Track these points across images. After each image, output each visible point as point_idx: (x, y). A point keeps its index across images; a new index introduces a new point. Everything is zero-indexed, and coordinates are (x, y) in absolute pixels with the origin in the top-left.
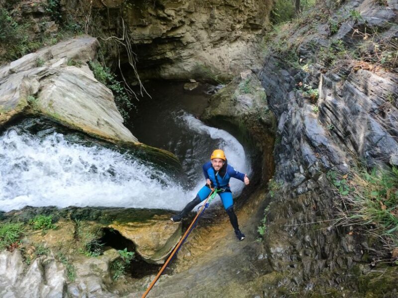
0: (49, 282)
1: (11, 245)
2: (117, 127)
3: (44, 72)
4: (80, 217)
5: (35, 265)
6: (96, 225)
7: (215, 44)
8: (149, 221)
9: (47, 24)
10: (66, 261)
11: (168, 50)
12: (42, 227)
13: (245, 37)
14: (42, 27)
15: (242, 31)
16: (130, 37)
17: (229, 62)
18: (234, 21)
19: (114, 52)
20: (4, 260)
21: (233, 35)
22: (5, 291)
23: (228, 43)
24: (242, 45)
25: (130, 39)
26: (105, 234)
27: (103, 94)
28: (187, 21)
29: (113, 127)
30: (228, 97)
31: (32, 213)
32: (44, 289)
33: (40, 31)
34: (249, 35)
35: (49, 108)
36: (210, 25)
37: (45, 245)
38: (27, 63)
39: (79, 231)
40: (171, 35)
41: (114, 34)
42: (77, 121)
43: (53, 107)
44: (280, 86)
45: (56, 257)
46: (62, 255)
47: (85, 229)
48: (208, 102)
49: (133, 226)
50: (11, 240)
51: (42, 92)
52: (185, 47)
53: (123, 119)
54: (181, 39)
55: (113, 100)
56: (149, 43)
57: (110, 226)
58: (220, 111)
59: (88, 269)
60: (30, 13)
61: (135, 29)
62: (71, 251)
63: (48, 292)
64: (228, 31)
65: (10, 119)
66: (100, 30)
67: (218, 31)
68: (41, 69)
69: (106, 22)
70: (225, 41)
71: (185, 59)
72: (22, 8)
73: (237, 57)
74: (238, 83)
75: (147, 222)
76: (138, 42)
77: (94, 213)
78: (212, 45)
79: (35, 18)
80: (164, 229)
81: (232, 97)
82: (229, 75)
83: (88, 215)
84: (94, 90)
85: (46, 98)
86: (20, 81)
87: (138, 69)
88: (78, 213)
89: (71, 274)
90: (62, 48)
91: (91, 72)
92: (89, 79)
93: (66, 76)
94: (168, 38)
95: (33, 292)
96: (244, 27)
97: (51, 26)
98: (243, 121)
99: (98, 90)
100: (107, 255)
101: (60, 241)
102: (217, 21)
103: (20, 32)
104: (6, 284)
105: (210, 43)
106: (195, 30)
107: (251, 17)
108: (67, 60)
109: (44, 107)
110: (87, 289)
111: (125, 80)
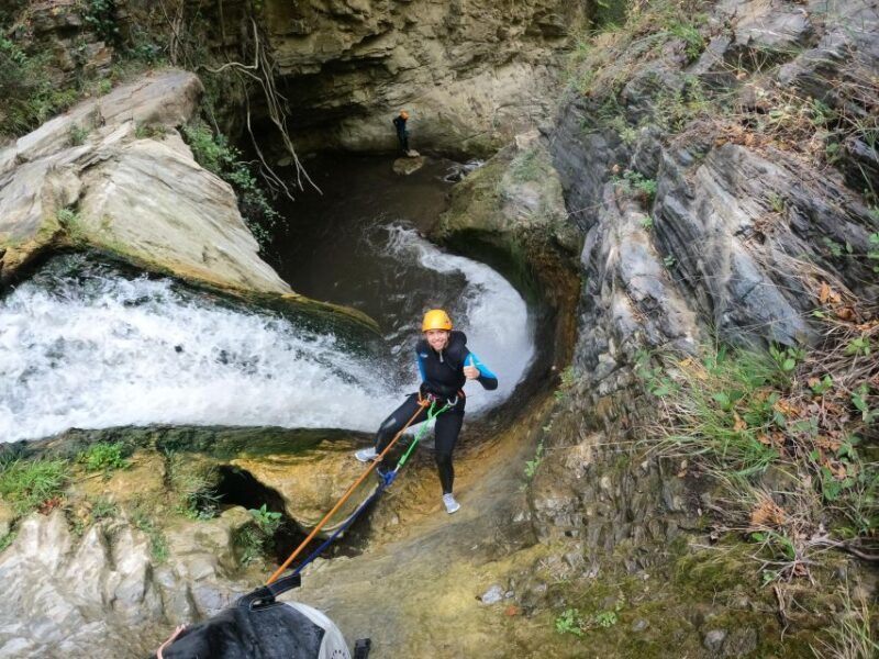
0: (118, 566)
1: (46, 502)
2: (245, 263)
3: (88, 157)
4: (175, 446)
5: (92, 535)
6: (204, 460)
7: (462, 71)
8: (310, 451)
9: (89, 48)
10: (150, 526)
11: (356, 87)
12: (102, 466)
13: (529, 53)
14: (77, 57)
15: (523, 41)
16: (271, 61)
17: (491, 110)
18: (505, 19)
19: (238, 95)
20: (33, 530)
21: (503, 50)
22: (38, 586)
23: (492, 69)
24: (524, 72)
25: (271, 65)
26: (223, 478)
27: (214, 194)
28: (398, 22)
29: (237, 263)
30: (488, 189)
31: (82, 441)
32: (111, 579)
33: (73, 66)
34: (539, 51)
35: (103, 231)
36: (451, 30)
37: (111, 498)
38: (50, 139)
39: (174, 472)
40: (362, 52)
41: (234, 56)
42: (161, 254)
43: (110, 229)
44: (589, 169)
45: (132, 521)
46: (141, 516)
47: (184, 468)
48: (446, 200)
49: (278, 463)
50: (45, 494)
51: (86, 199)
52: (394, 79)
53: (257, 244)
54: (386, 62)
55: (235, 206)
56: (314, 72)
57: (232, 463)
58: (470, 221)
59: (192, 541)
60: (52, 29)
61: (282, 43)
62: (159, 508)
63: (118, 583)
64: (491, 41)
65: (26, 260)
66: (205, 50)
67: (468, 43)
68: (81, 150)
69: (216, 30)
70: (485, 65)
71: (395, 106)
72: (33, 20)
73: (510, 100)
74: (510, 159)
75: (307, 455)
76: (289, 71)
77: (201, 438)
78: (455, 73)
79: (61, 39)
80: (341, 467)
81: (497, 190)
82: (493, 138)
83: (191, 442)
84: (194, 186)
85: (95, 212)
86: (41, 179)
87: (290, 131)
88: (170, 439)
89: (160, 550)
90: (122, 101)
91: (188, 147)
92: (183, 164)
93: (135, 161)
94: (355, 60)
95: (89, 585)
96: (526, 32)
97: (97, 52)
98: (518, 242)
99: (201, 187)
100: (227, 518)
101: (137, 491)
102: (467, 20)
103: (32, 72)
104: (39, 573)
105: (451, 68)
106: (417, 41)
107: (544, 9)
108: (134, 127)
109: (92, 229)
110: (189, 576)
111: (262, 157)
